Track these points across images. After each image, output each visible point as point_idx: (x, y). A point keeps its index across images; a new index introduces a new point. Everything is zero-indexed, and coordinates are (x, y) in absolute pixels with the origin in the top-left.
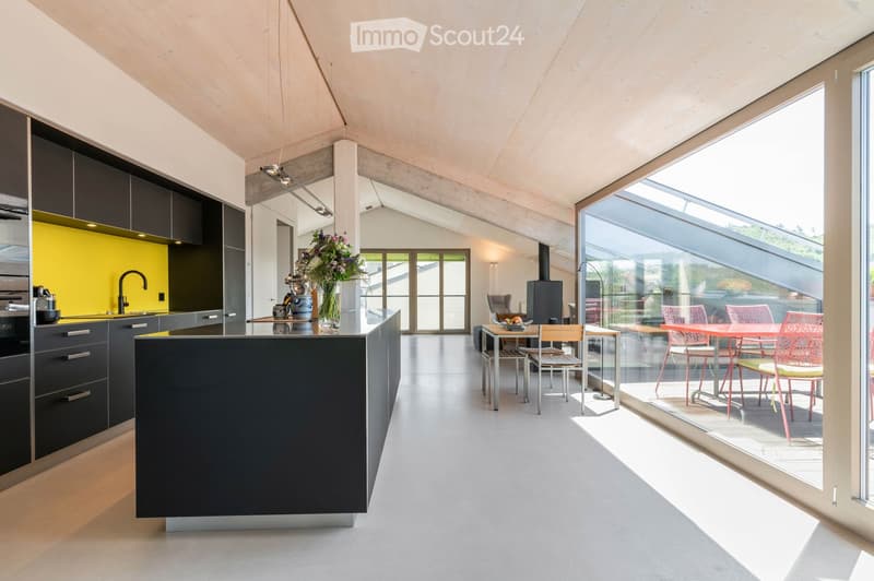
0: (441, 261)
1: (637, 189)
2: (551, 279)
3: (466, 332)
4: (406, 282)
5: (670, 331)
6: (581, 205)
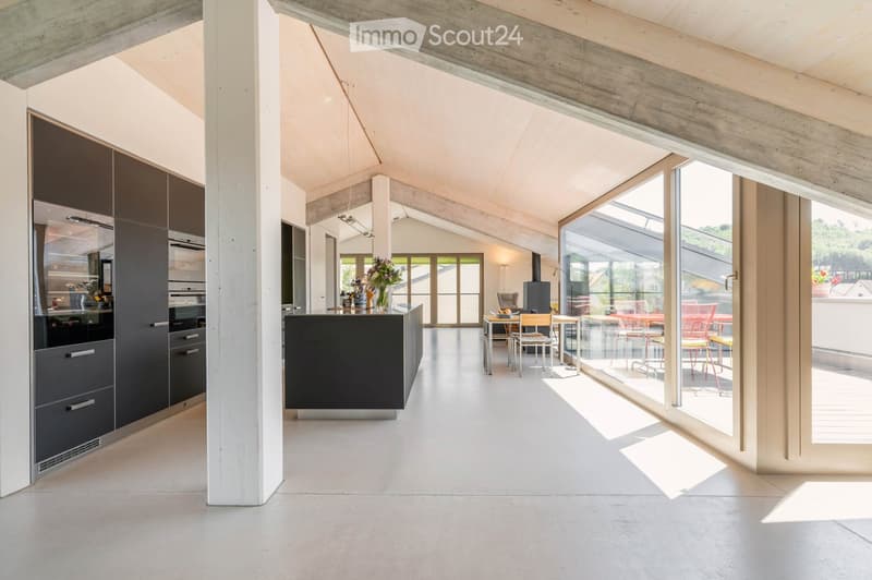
0: (458, 263)
1: (606, 209)
2: (542, 280)
3: (481, 325)
4: (428, 281)
5: (620, 319)
6: (562, 222)
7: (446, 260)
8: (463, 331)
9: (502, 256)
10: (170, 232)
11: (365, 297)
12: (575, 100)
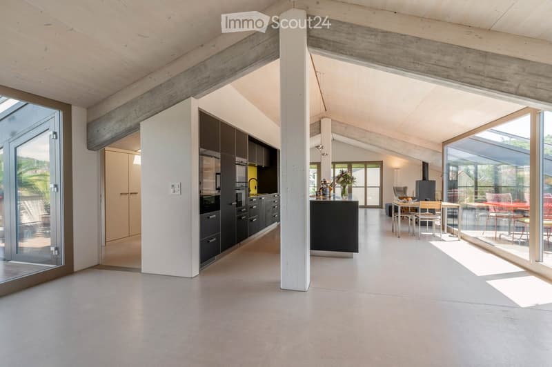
0: (366, 168)
2: (430, 179)
3: (380, 207)
5: (490, 205)
6: (446, 143)
7: (358, 165)
8: (369, 211)
9: (396, 162)
10: (237, 158)
11: (328, 190)
12: (481, 86)
